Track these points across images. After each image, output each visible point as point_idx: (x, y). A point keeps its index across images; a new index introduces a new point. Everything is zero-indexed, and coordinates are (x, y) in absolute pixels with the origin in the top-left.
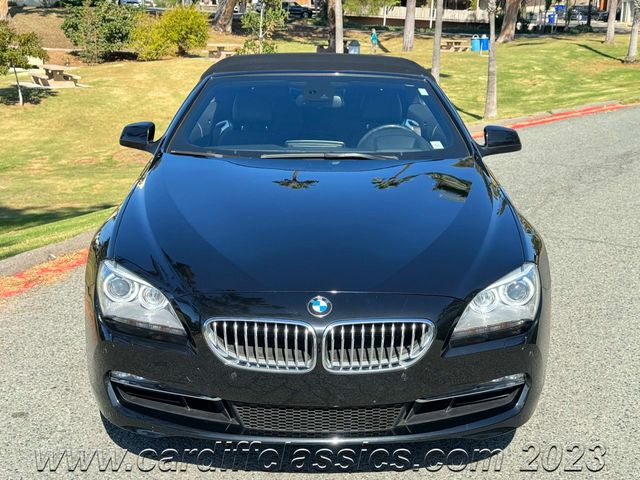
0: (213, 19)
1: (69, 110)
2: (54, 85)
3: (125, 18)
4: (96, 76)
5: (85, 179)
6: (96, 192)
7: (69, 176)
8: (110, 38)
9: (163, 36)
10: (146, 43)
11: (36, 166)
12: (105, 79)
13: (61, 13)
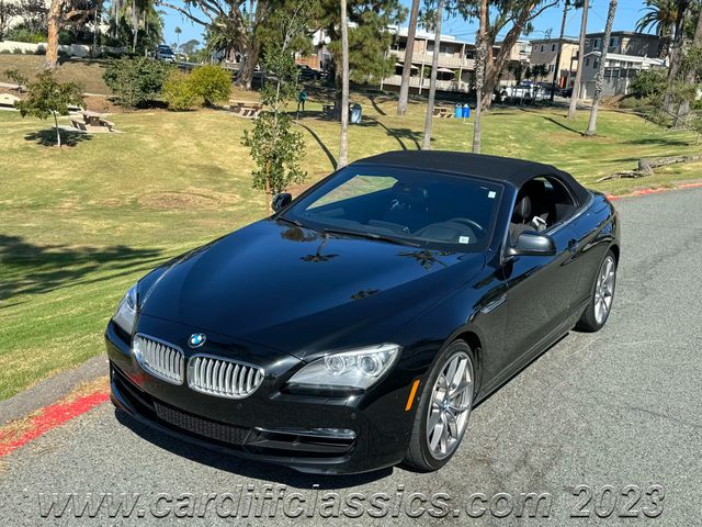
0: (236, 76)
1: (102, 154)
2: (90, 130)
3: (159, 72)
4: (129, 123)
5: (110, 221)
6: (118, 234)
7: (95, 217)
8: (145, 89)
9: (191, 89)
10: (176, 95)
11: (67, 205)
12: (137, 126)
13: (103, 63)
